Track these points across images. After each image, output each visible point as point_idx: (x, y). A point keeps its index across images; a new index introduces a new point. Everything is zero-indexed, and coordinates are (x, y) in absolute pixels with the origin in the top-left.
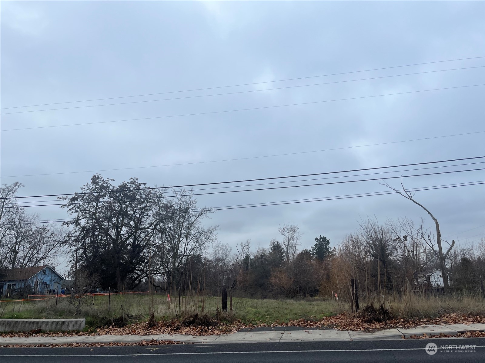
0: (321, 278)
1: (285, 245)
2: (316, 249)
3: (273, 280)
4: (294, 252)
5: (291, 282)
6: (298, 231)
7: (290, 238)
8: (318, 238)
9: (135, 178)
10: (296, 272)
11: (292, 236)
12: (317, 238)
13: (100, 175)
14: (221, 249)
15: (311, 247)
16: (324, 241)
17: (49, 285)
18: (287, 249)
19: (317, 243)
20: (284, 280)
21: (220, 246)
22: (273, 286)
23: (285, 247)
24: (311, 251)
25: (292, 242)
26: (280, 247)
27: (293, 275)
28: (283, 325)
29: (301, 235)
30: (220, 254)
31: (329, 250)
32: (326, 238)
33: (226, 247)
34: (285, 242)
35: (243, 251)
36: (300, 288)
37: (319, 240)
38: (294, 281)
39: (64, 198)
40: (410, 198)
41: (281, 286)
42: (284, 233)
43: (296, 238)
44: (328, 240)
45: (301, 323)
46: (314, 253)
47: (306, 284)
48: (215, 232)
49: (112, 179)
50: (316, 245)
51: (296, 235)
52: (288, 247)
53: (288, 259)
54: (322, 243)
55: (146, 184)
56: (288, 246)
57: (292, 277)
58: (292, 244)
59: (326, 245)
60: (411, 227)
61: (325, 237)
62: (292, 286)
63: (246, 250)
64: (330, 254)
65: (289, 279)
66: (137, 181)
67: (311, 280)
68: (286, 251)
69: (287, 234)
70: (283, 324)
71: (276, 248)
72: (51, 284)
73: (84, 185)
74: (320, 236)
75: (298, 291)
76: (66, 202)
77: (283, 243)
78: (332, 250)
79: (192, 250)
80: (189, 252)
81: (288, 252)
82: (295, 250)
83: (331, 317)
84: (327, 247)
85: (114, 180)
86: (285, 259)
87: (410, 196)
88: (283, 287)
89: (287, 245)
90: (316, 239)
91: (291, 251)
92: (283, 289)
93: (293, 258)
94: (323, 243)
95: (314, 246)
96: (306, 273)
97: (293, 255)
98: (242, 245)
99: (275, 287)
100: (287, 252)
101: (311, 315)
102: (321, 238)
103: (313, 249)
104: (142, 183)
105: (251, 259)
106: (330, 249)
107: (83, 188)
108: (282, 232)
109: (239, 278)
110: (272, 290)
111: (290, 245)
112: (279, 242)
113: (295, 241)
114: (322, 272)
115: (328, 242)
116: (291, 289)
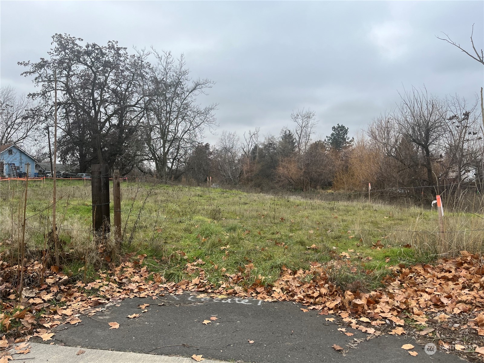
0: (337, 170)
1: (297, 133)
2: (332, 139)
3: (280, 170)
4: (307, 142)
5: (302, 173)
6: (313, 118)
7: (303, 125)
8: (336, 127)
9: (113, 41)
10: (307, 162)
11: (306, 123)
12: (334, 127)
13: (69, 35)
14: (228, 138)
15: (327, 137)
16: (341, 130)
17: (18, 167)
18: (300, 138)
19: (334, 132)
20: (293, 170)
21: (227, 134)
22: (280, 177)
23: (297, 136)
24: (327, 141)
25: (305, 130)
26: (292, 137)
27: (304, 165)
28: (258, 293)
29: (316, 123)
30: (227, 143)
31: (347, 141)
32: (344, 127)
33: (234, 136)
34: (298, 129)
35: (251, 140)
36: (311, 179)
37: (337, 129)
38: (304, 172)
39: (25, 63)
40: (480, 59)
41: (289, 177)
42: (297, 120)
43: (310, 126)
44: (346, 129)
45: (321, 295)
46: (329, 144)
47: (319, 176)
48: (212, 112)
49: (80, 39)
50: (332, 135)
51: (311, 122)
52: (300, 136)
53: (300, 149)
54: (339, 132)
55: (127, 48)
56: (301, 134)
57: (303, 167)
58: (306, 133)
59: (344, 134)
60: (461, 108)
61: (343, 125)
62: (302, 178)
63: (254, 139)
64: (348, 145)
65: (299, 170)
66: (117, 45)
67: (324, 171)
68: (298, 139)
69: (300, 121)
70: (259, 290)
71: (288, 137)
72: (21, 166)
73: (51, 49)
74: (338, 125)
75: (308, 183)
76: (29, 68)
77: (295, 131)
78: (349, 140)
79: (185, 133)
80: (182, 135)
81: (301, 141)
82: (308, 139)
83: (419, 269)
84: (344, 137)
85: (82, 40)
86: (297, 149)
87: (480, 55)
88: (291, 178)
89: (299, 134)
90: (332, 128)
91: (303, 140)
92: (292, 180)
93: (306, 148)
94: (341, 132)
95: (329, 135)
96: (319, 164)
97: (306, 145)
98: (250, 134)
99: (283, 178)
100: (299, 141)
101: (346, 250)
102: (339, 127)
103: (329, 139)
104: (122, 48)
105: (259, 148)
106: (348, 139)
107: (50, 52)
108: (295, 118)
109: (245, 168)
110: (279, 181)
111: (303, 134)
112: (291, 131)
113: (309, 128)
114: (339, 162)
115: (346, 132)
116: (301, 180)
